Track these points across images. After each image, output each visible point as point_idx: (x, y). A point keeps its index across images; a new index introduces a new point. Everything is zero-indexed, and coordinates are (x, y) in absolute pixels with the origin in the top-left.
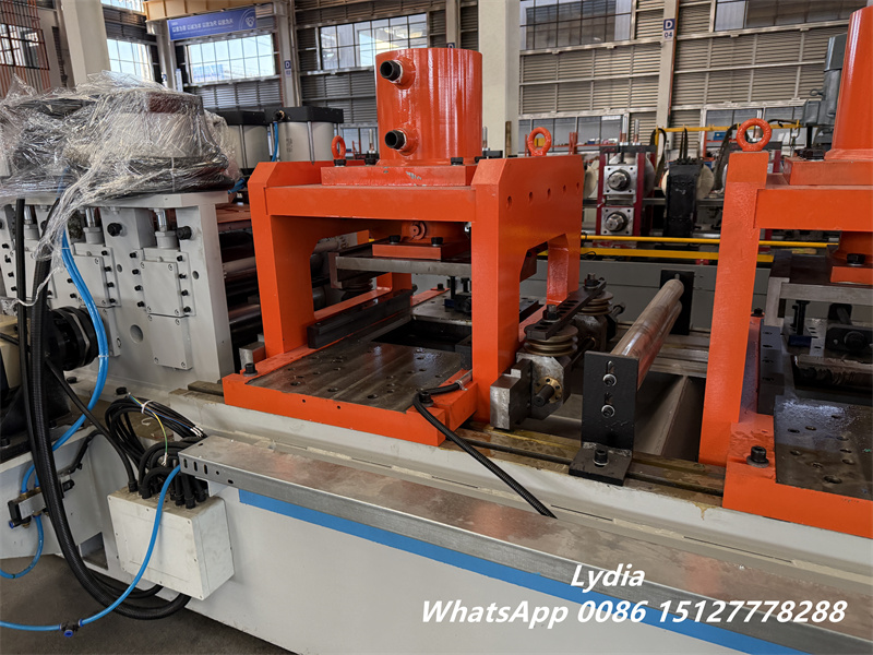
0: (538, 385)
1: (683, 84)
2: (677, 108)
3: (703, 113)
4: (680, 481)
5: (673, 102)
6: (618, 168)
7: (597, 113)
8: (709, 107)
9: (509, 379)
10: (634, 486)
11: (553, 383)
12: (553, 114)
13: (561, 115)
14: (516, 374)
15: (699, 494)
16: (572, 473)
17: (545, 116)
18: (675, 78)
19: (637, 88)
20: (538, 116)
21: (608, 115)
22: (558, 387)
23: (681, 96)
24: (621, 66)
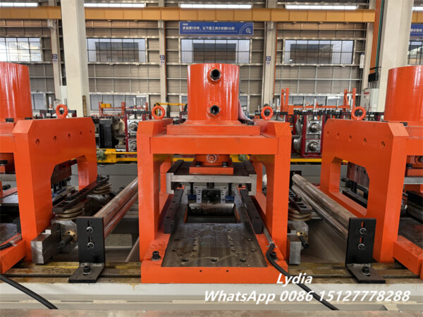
0: (64, 236)
1: (171, 84)
2: (169, 94)
3: (180, 97)
4: (126, 274)
5: (167, 91)
6: (134, 121)
7: (134, 94)
8: (183, 94)
9: (44, 236)
10: (102, 282)
11: (72, 233)
12: (112, 93)
13: (116, 93)
14: (48, 232)
15: (133, 279)
16: (70, 281)
17: (108, 93)
18: (167, 81)
19: (152, 84)
20: (104, 93)
21: (139, 95)
22: (74, 236)
23: (171, 89)
24: (143, 73)
